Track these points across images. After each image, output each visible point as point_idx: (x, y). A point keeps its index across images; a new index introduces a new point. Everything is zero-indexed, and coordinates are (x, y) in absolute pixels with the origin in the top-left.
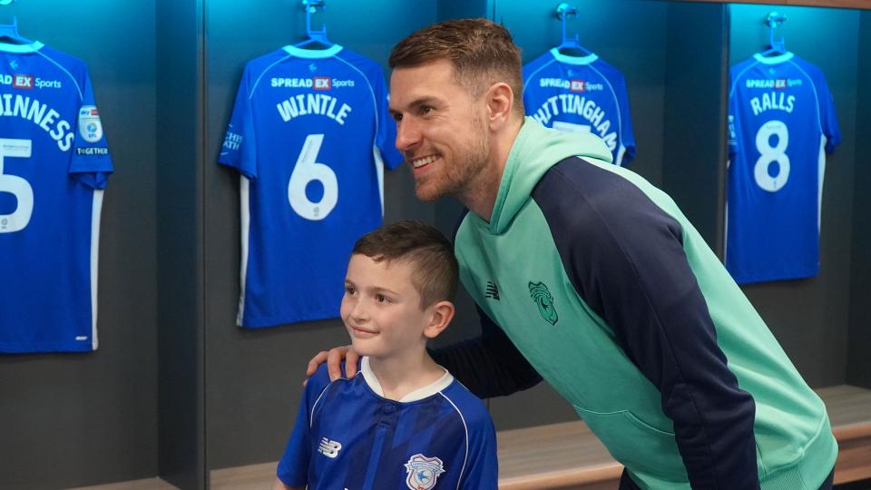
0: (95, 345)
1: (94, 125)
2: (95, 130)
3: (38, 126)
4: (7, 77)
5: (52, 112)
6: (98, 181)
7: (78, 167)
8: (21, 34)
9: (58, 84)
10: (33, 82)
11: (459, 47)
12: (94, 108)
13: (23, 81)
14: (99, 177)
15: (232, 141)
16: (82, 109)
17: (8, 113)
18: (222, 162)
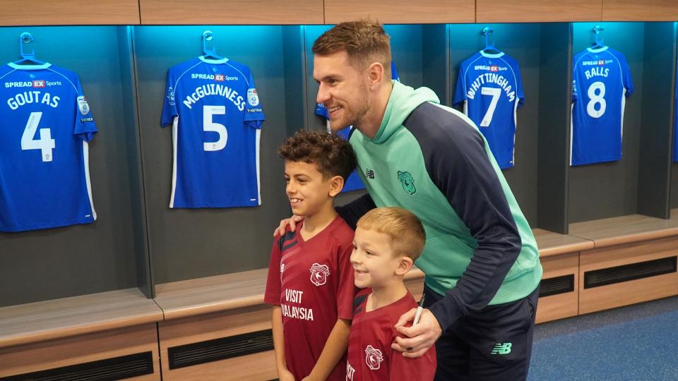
0: (260, 203)
1: (255, 98)
2: (255, 100)
3: (228, 99)
4: (212, 76)
5: (234, 92)
6: (258, 125)
7: (248, 118)
8: (218, 54)
9: (236, 79)
10: (224, 78)
12: (254, 89)
16: (249, 90)
17: (213, 93)
18: (318, 113)
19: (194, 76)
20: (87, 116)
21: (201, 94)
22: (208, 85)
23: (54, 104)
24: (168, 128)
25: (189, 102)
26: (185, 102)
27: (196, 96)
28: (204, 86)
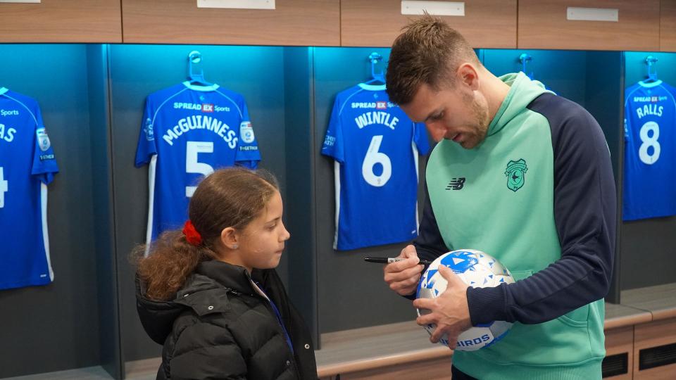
1: (249, 133)
2: (250, 136)
3: (216, 135)
4: (198, 105)
5: (225, 126)
6: (252, 166)
7: (240, 158)
8: (205, 79)
9: (227, 109)
10: (213, 108)
12: (249, 123)
13: (208, 108)
14: (253, 163)
15: (330, 141)
16: (242, 124)
17: (199, 127)
18: (323, 153)
19: (177, 105)
20: (47, 153)
21: (185, 128)
22: (194, 117)
23: (9, 137)
24: (143, 169)
25: (170, 137)
26: (165, 137)
27: (179, 130)
28: (189, 118)
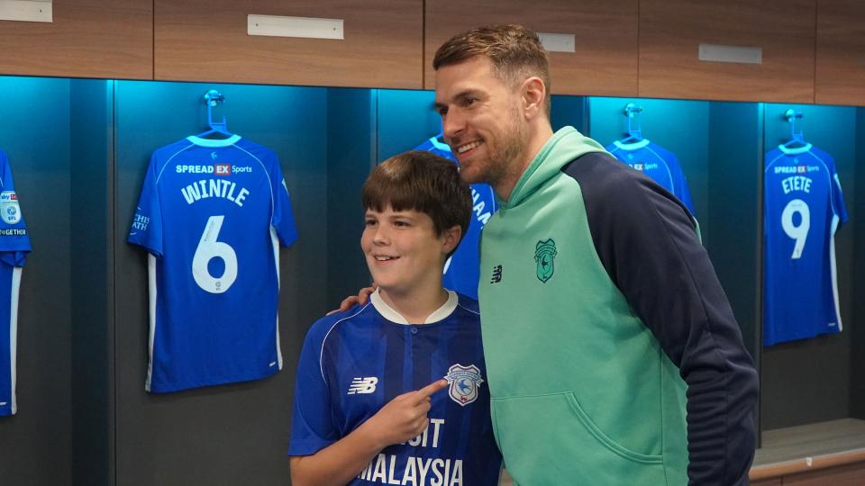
0: (14, 410)
1: (14, 208)
2: (14, 213)
6: (17, 259)
11: (497, 46)
12: (13, 193)
14: (18, 256)
15: (141, 222)
16: (2, 195)
